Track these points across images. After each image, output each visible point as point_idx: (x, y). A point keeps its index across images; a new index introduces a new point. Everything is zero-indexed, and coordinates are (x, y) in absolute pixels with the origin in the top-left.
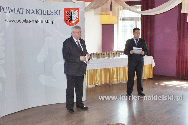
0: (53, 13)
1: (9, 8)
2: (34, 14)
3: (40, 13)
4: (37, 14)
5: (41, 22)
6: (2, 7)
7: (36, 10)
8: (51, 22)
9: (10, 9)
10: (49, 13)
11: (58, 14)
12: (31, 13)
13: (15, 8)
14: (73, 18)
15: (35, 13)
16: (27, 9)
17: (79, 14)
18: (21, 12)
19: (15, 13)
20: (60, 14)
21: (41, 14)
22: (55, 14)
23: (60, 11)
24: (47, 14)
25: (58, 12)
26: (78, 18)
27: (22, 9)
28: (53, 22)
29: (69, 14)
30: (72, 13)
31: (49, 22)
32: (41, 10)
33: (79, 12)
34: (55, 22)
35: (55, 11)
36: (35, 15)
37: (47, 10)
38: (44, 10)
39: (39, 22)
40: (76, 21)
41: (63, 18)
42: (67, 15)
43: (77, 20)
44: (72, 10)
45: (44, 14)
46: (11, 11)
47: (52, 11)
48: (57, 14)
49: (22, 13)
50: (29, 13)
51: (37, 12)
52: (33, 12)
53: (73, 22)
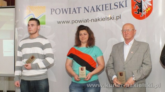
0: (117, 6)
1: (62, 9)
2: (94, 11)
3: (101, 9)
4: (97, 11)
5: (103, 19)
6: (54, 9)
7: (97, 6)
8: (115, 18)
9: (64, 10)
10: (113, 6)
11: (124, 6)
12: (90, 11)
13: (70, 9)
14: (144, 8)
15: (95, 10)
16: (85, 8)
18: (77, 11)
19: (70, 13)
20: (126, 6)
21: (103, 10)
22: (120, 7)
23: (126, 1)
24: (111, 9)
27: (79, 8)
28: (118, 18)
29: (138, 2)
31: (113, 18)
32: (103, 5)
34: (120, 17)
35: (120, 2)
36: (96, 12)
37: (110, 4)
38: (106, 5)
39: (100, 20)
40: (147, 11)
42: (136, 4)
43: (149, 9)
45: (106, 10)
46: (65, 12)
47: (116, 4)
48: (123, 7)
49: (79, 13)
50: (88, 11)
51: (98, 8)
52: (92, 9)
53: (144, 14)
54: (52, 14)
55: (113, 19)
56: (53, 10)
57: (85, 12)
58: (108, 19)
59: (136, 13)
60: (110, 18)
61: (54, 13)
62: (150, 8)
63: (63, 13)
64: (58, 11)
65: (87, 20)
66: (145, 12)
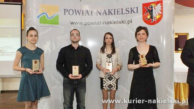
0: (129, 11)
1: (75, 10)
2: (106, 14)
3: (113, 13)
4: (109, 14)
5: (114, 23)
7: (109, 10)
8: (127, 22)
9: (77, 11)
10: (124, 11)
11: (136, 11)
12: (102, 14)
13: (83, 10)
15: (108, 13)
17: (162, 8)
18: (90, 14)
19: (83, 15)
20: (137, 12)
21: (115, 14)
22: (131, 13)
23: (137, 8)
24: (122, 14)
25: (135, 10)
26: (161, 13)
28: (129, 22)
29: (148, 10)
30: (153, 8)
32: (115, 10)
33: (162, 6)
34: (131, 22)
35: (131, 8)
36: (108, 16)
37: (122, 9)
38: (117, 9)
39: (112, 23)
41: (142, 16)
42: (147, 11)
44: (153, 5)
45: (118, 14)
46: (78, 13)
47: (127, 9)
48: (134, 13)
50: (100, 14)
51: (110, 12)
52: (105, 12)
53: (155, 20)
54: (65, 14)
55: (124, 23)
56: (66, 11)
57: (97, 15)
58: (120, 23)
59: (147, 19)
60: (121, 22)
61: (67, 13)
62: (160, 16)
63: (76, 14)
64: (71, 12)
65: (100, 23)
66: (156, 19)
